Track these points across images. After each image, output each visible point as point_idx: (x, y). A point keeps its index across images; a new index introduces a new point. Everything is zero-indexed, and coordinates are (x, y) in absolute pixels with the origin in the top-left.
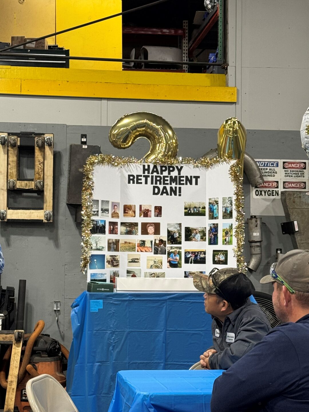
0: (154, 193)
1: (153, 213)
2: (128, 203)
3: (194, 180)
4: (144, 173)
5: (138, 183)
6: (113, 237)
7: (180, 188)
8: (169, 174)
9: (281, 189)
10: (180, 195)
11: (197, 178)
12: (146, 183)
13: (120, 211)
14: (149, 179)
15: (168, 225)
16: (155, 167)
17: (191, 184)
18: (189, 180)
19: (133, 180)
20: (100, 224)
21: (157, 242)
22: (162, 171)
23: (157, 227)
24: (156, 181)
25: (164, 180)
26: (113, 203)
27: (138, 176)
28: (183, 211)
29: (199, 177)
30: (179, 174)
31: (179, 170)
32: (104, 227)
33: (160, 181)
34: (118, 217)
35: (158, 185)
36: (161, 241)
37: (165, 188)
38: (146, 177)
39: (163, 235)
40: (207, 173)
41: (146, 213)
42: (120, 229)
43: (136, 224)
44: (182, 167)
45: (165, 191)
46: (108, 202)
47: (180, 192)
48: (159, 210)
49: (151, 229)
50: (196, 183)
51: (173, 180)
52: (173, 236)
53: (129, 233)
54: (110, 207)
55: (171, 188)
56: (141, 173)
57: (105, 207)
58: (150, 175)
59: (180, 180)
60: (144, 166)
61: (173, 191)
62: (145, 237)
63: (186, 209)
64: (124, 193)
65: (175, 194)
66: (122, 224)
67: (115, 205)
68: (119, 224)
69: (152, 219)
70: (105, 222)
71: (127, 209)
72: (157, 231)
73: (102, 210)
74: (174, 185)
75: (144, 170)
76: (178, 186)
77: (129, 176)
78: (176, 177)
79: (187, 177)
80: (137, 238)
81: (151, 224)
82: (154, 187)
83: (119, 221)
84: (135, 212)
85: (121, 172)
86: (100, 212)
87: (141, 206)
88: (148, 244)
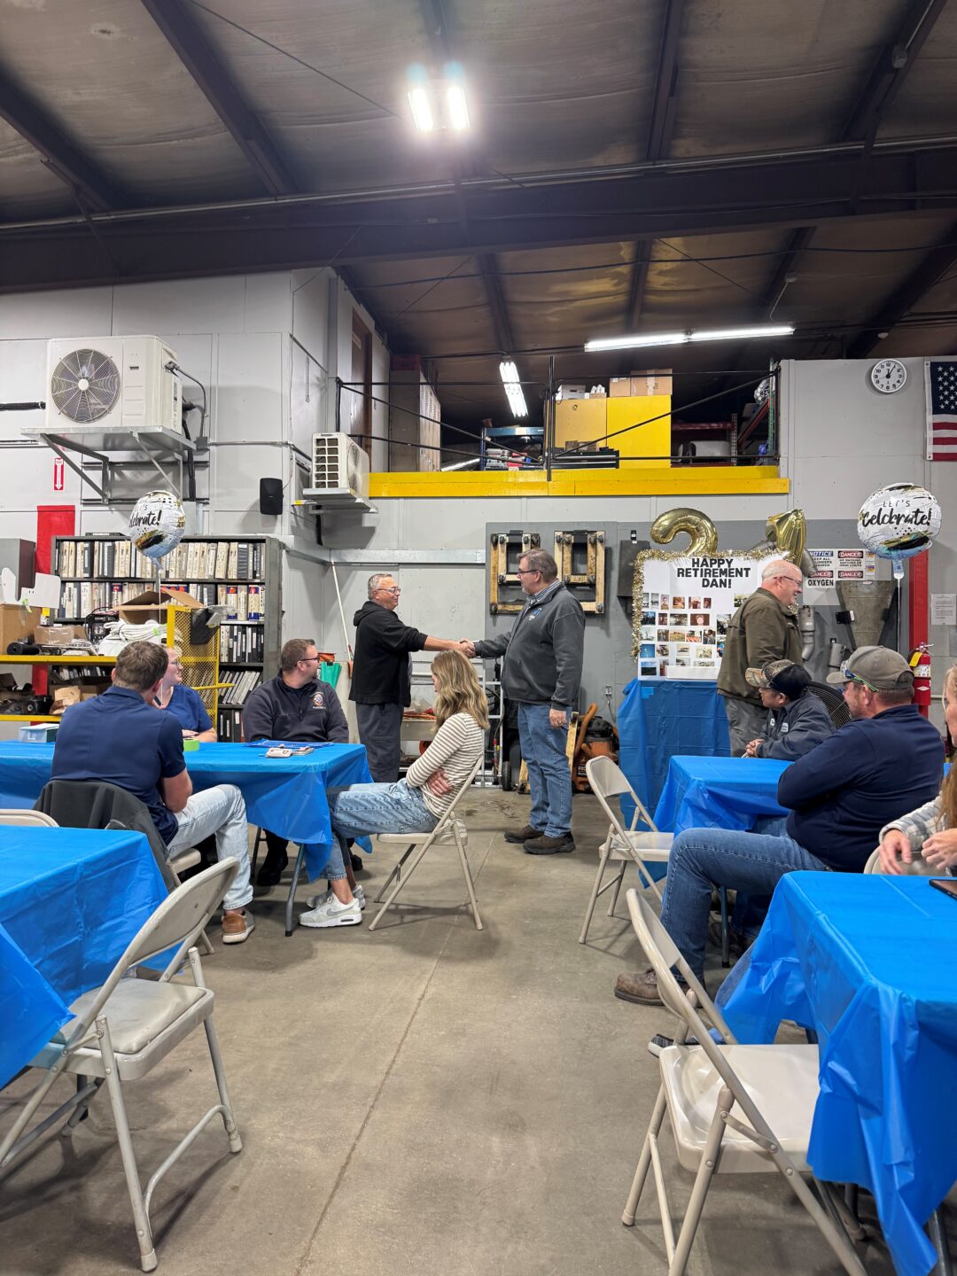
0: (704, 586)
2: (678, 596)
3: (744, 572)
4: (693, 566)
5: (687, 576)
6: (663, 628)
7: (730, 580)
8: (719, 566)
9: (836, 578)
10: (730, 587)
11: (747, 570)
12: (696, 576)
13: (670, 603)
14: (699, 572)
15: (718, 616)
16: (705, 560)
17: (741, 576)
18: (739, 572)
19: (682, 573)
20: (651, 615)
21: (707, 632)
22: (711, 564)
23: (706, 618)
24: (706, 573)
25: (714, 573)
26: (662, 595)
27: (687, 569)
29: (749, 569)
30: (729, 566)
31: (729, 563)
32: (654, 618)
33: (709, 573)
34: (668, 608)
35: (708, 577)
36: (711, 632)
37: (714, 580)
38: (696, 570)
40: (759, 564)
41: (695, 605)
42: (670, 620)
44: (732, 560)
45: (714, 584)
46: (657, 595)
47: (730, 583)
48: (708, 602)
49: (700, 620)
50: (747, 575)
51: (723, 572)
52: (722, 627)
53: (678, 623)
54: (659, 599)
55: (721, 580)
56: (691, 567)
57: (655, 600)
58: (700, 568)
59: (730, 573)
60: (693, 560)
61: (723, 583)
62: (694, 628)
64: (673, 586)
65: (725, 586)
66: (672, 615)
67: (664, 598)
68: (669, 616)
69: (702, 610)
70: (655, 614)
71: (676, 601)
73: (652, 602)
74: (723, 577)
75: (694, 563)
76: (728, 578)
77: (679, 569)
78: (726, 570)
79: (737, 569)
81: (700, 615)
82: (704, 580)
83: (668, 612)
84: (684, 604)
85: (671, 566)
86: (650, 604)
87: (690, 598)
88: (697, 634)
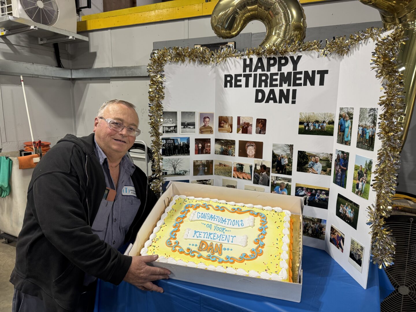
0: (257, 101)
1: (254, 128)
2: (224, 115)
3: (318, 77)
4: (244, 70)
5: (236, 86)
6: (203, 158)
7: (294, 91)
8: (280, 69)
10: (294, 102)
11: (323, 73)
12: (247, 85)
13: (215, 125)
14: (251, 80)
15: (274, 145)
16: (260, 60)
17: (312, 83)
18: (309, 78)
19: (230, 82)
20: (181, 142)
22: (269, 66)
23: (259, 147)
24: (261, 81)
25: (272, 80)
26: (201, 115)
27: (237, 76)
28: (297, 126)
29: (326, 72)
30: (295, 68)
31: (295, 63)
32: (187, 146)
33: (265, 81)
34: (211, 132)
35: (263, 88)
36: (264, 167)
37: (272, 92)
38: (247, 77)
39: (267, 160)
40: (341, 63)
41: (245, 129)
42: (214, 146)
43: (233, 142)
44: (299, 58)
45: (271, 97)
46: (192, 114)
47: (294, 97)
48: (262, 124)
49: (251, 150)
50: (322, 83)
51: (285, 79)
55: (281, 91)
56: (241, 72)
58: (253, 73)
59: (296, 79)
60: (245, 60)
61: (285, 97)
63: (301, 123)
64: (220, 101)
65: (287, 101)
66: (217, 141)
68: (213, 142)
69: (253, 137)
70: (188, 139)
72: (259, 154)
74: (285, 87)
75: (245, 66)
76: (292, 88)
77: (226, 76)
78: (289, 74)
79: (306, 73)
80: (234, 160)
81: (251, 143)
82: (257, 91)
83: (212, 137)
85: (216, 72)
86: (179, 127)
87: (239, 118)
88: (246, 169)
